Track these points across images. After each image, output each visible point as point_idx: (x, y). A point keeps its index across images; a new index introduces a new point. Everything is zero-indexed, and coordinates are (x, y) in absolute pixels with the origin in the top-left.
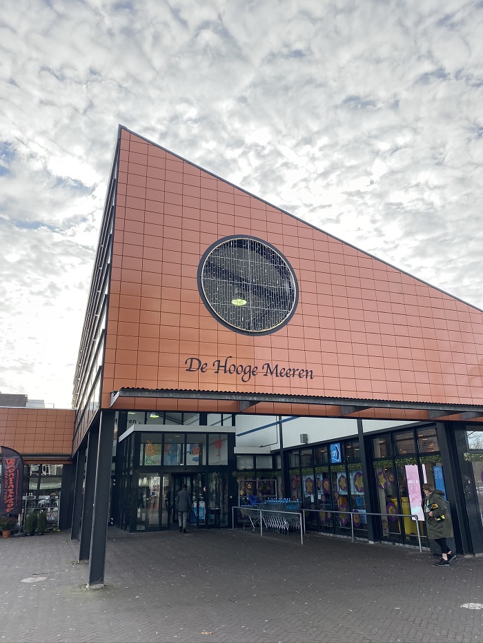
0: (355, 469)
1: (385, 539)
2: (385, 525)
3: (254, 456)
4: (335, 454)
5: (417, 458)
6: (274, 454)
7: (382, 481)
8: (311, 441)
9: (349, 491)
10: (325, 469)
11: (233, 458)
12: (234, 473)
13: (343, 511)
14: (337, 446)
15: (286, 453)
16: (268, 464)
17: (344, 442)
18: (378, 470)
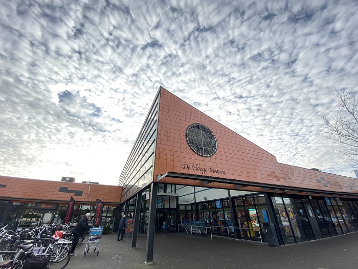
0: (227, 210)
1: (242, 238)
2: (242, 233)
3: (185, 205)
4: (218, 205)
5: (255, 206)
6: (192, 204)
7: (239, 215)
8: (207, 200)
9: (225, 219)
10: (214, 210)
11: (178, 205)
12: (178, 211)
13: (223, 227)
14: (219, 201)
15: (197, 204)
16: (189, 208)
17: (222, 200)
18: (237, 211)
